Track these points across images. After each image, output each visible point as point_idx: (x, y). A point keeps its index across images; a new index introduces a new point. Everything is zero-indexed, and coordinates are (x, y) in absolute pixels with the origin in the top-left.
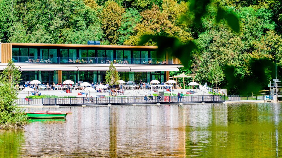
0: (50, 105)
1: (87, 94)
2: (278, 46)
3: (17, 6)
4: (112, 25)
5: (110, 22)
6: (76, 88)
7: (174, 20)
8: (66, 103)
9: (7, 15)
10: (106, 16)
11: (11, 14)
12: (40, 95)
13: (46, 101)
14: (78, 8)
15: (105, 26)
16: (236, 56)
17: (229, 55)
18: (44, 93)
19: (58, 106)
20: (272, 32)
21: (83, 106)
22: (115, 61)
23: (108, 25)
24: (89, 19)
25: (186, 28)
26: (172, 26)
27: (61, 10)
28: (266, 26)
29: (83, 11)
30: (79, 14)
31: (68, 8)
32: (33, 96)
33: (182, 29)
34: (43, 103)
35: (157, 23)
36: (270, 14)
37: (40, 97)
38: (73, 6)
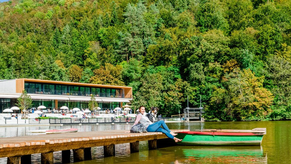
0: (55, 124)
1: (77, 116)
2: (187, 88)
3: (15, 72)
4: (76, 78)
5: (75, 76)
6: (68, 112)
7: (114, 75)
8: (68, 122)
9: (10, 76)
10: (72, 73)
11: (12, 76)
12: (45, 116)
13: (52, 121)
14: (55, 68)
15: (72, 79)
16: (159, 94)
17: (155, 93)
18: (48, 115)
19: (62, 125)
20: (180, 79)
21: (80, 124)
22: (91, 94)
23: (73, 78)
24: (61, 75)
25: (122, 79)
26: (113, 78)
27: (44, 70)
28: (176, 76)
29: (57, 70)
30: (55, 72)
31: (49, 69)
32: (41, 117)
33: (119, 80)
34: (50, 122)
35: (104, 76)
36: (178, 69)
37: (45, 118)
38: (52, 67)
